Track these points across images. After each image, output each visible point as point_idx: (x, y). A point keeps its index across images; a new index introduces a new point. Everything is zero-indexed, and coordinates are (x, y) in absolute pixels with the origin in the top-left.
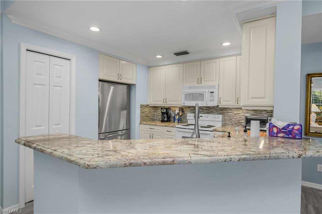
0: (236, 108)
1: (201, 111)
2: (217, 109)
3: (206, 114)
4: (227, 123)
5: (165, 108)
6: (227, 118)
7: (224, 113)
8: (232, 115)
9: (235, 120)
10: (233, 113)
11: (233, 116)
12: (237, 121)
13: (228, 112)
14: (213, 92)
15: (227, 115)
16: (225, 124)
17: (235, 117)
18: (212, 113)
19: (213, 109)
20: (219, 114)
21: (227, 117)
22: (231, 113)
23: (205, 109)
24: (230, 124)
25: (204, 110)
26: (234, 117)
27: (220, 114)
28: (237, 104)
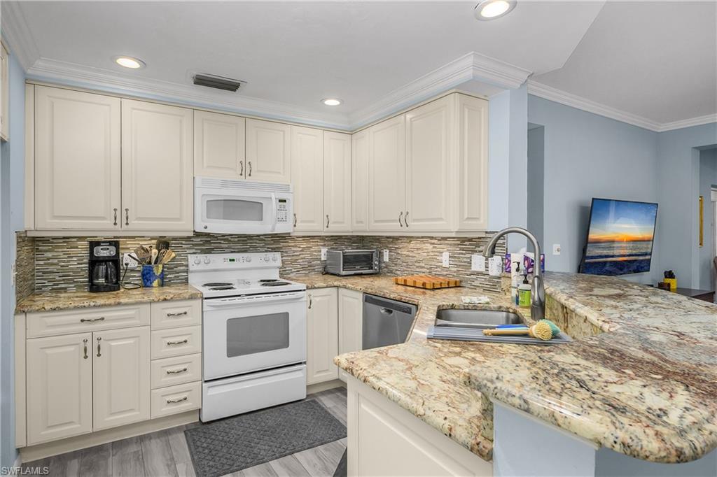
0: (303, 237)
1: (226, 246)
2: (265, 240)
3: (238, 252)
4: (287, 269)
5: (111, 243)
6: (287, 258)
7: (281, 248)
8: (296, 251)
9: (303, 262)
10: (299, 247)
11: (298, 253)
12: (306, 263)
13: (289, 246)
14: (285, 201)
15: (286, 252)
16: (284, 273)
17: (303, 254)
18: (255, 249)
19: (257, 240)
20: (270, 251)
21: (287, 256)
22: (295, 246)
23: (236, 240)
24: (293, 270)
25: (234, 242)
26: (300, 255)
27: (274, 250)
28: (326, 229)
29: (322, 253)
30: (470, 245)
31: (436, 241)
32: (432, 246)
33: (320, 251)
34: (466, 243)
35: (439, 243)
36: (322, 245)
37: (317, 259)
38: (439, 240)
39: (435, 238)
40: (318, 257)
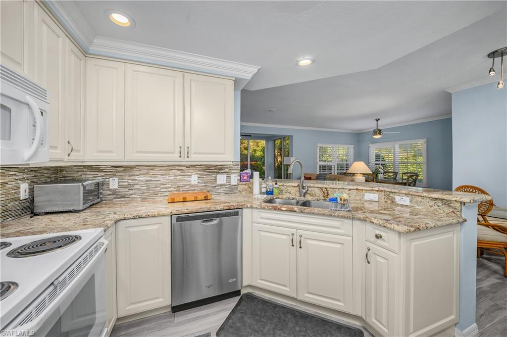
28: (66, 158)
29: (22, 190)
30: (215, 169)
31: (184, 168)
32: (179, 172)
33: (19, 188)
34: (212, 168)
35: (187, 169)
36: (20, 179)
37: (16, 200)
38: (187, 167)
39: (184, 166)
40: (16, 196)
